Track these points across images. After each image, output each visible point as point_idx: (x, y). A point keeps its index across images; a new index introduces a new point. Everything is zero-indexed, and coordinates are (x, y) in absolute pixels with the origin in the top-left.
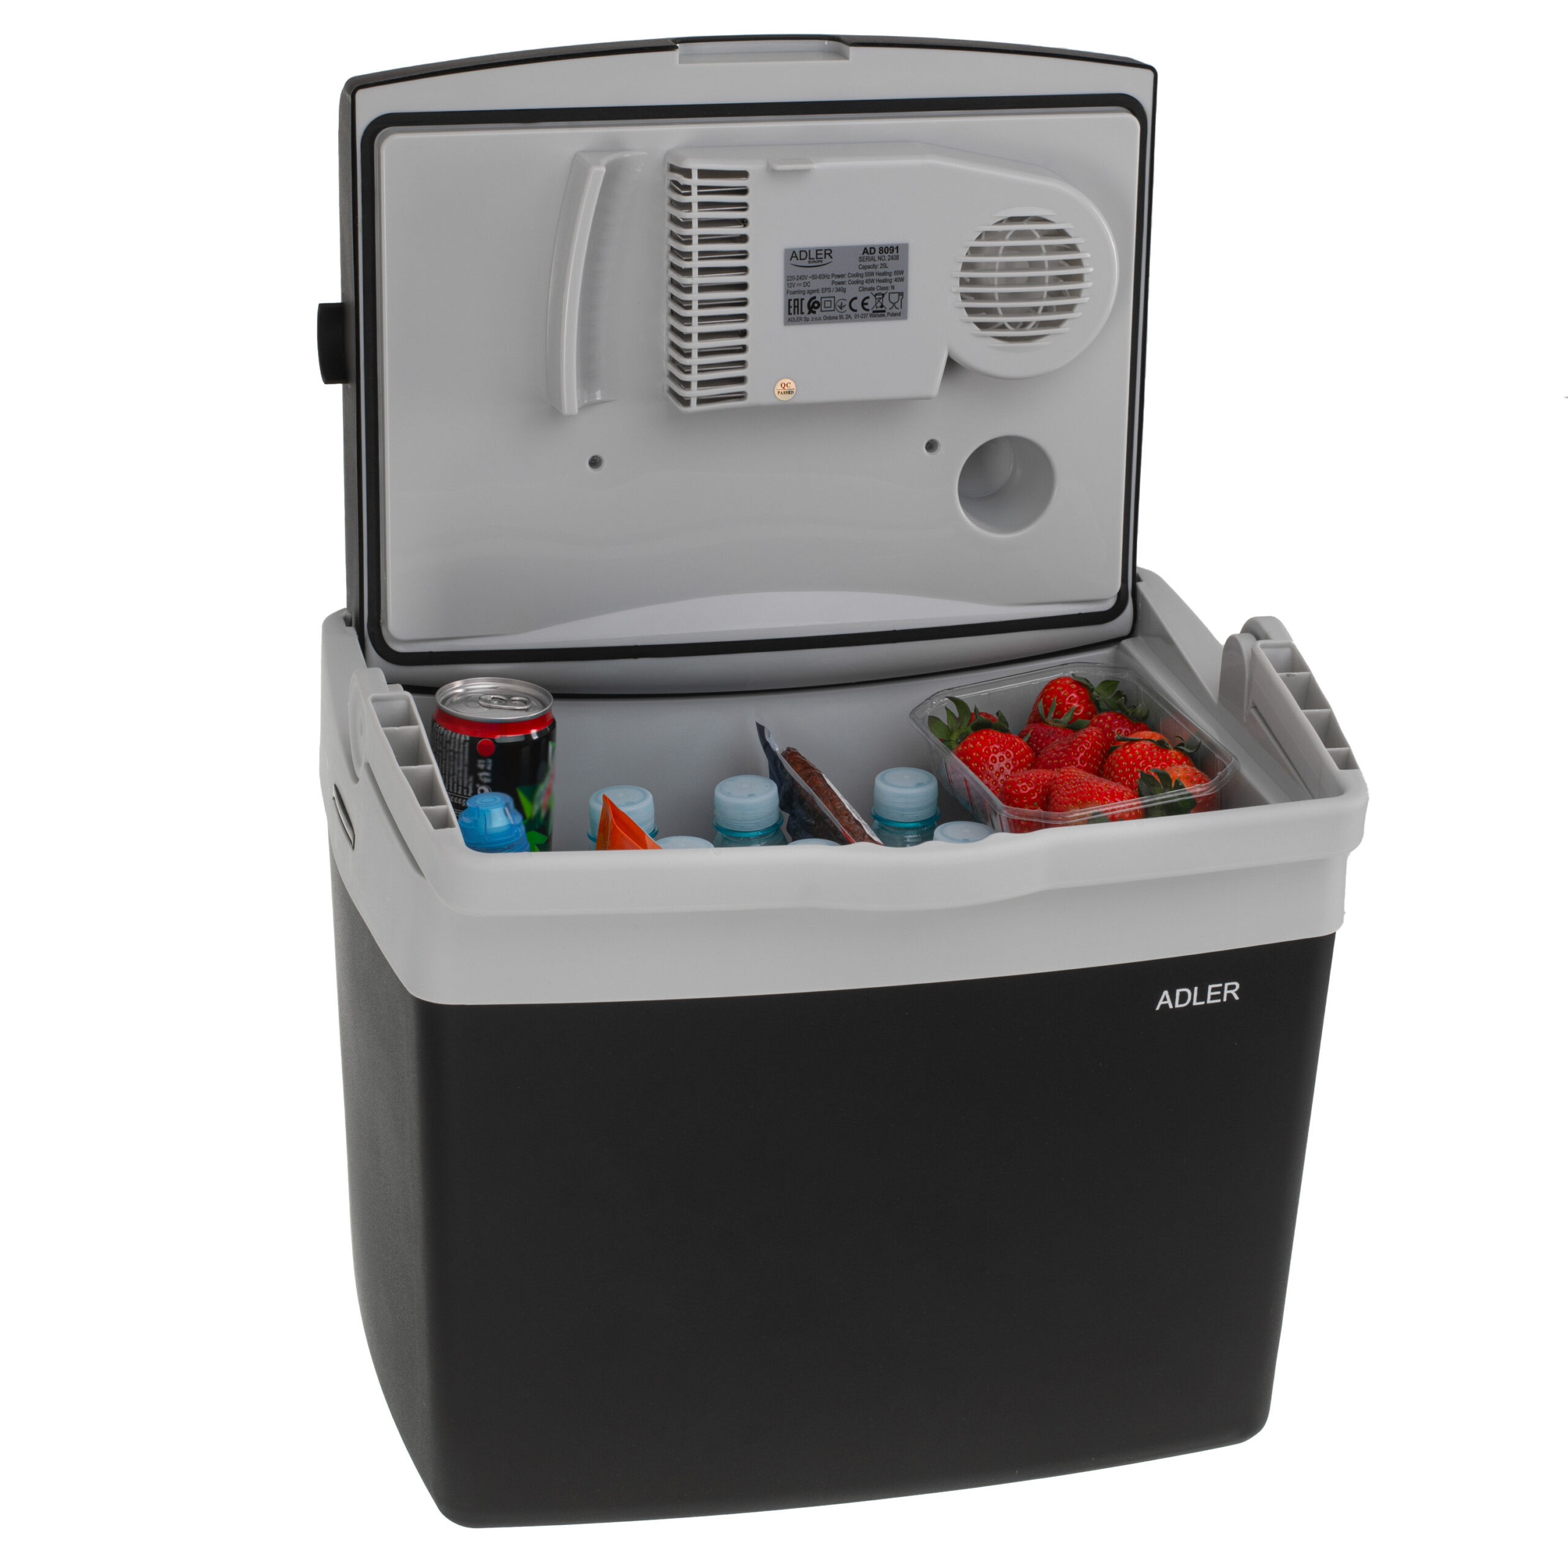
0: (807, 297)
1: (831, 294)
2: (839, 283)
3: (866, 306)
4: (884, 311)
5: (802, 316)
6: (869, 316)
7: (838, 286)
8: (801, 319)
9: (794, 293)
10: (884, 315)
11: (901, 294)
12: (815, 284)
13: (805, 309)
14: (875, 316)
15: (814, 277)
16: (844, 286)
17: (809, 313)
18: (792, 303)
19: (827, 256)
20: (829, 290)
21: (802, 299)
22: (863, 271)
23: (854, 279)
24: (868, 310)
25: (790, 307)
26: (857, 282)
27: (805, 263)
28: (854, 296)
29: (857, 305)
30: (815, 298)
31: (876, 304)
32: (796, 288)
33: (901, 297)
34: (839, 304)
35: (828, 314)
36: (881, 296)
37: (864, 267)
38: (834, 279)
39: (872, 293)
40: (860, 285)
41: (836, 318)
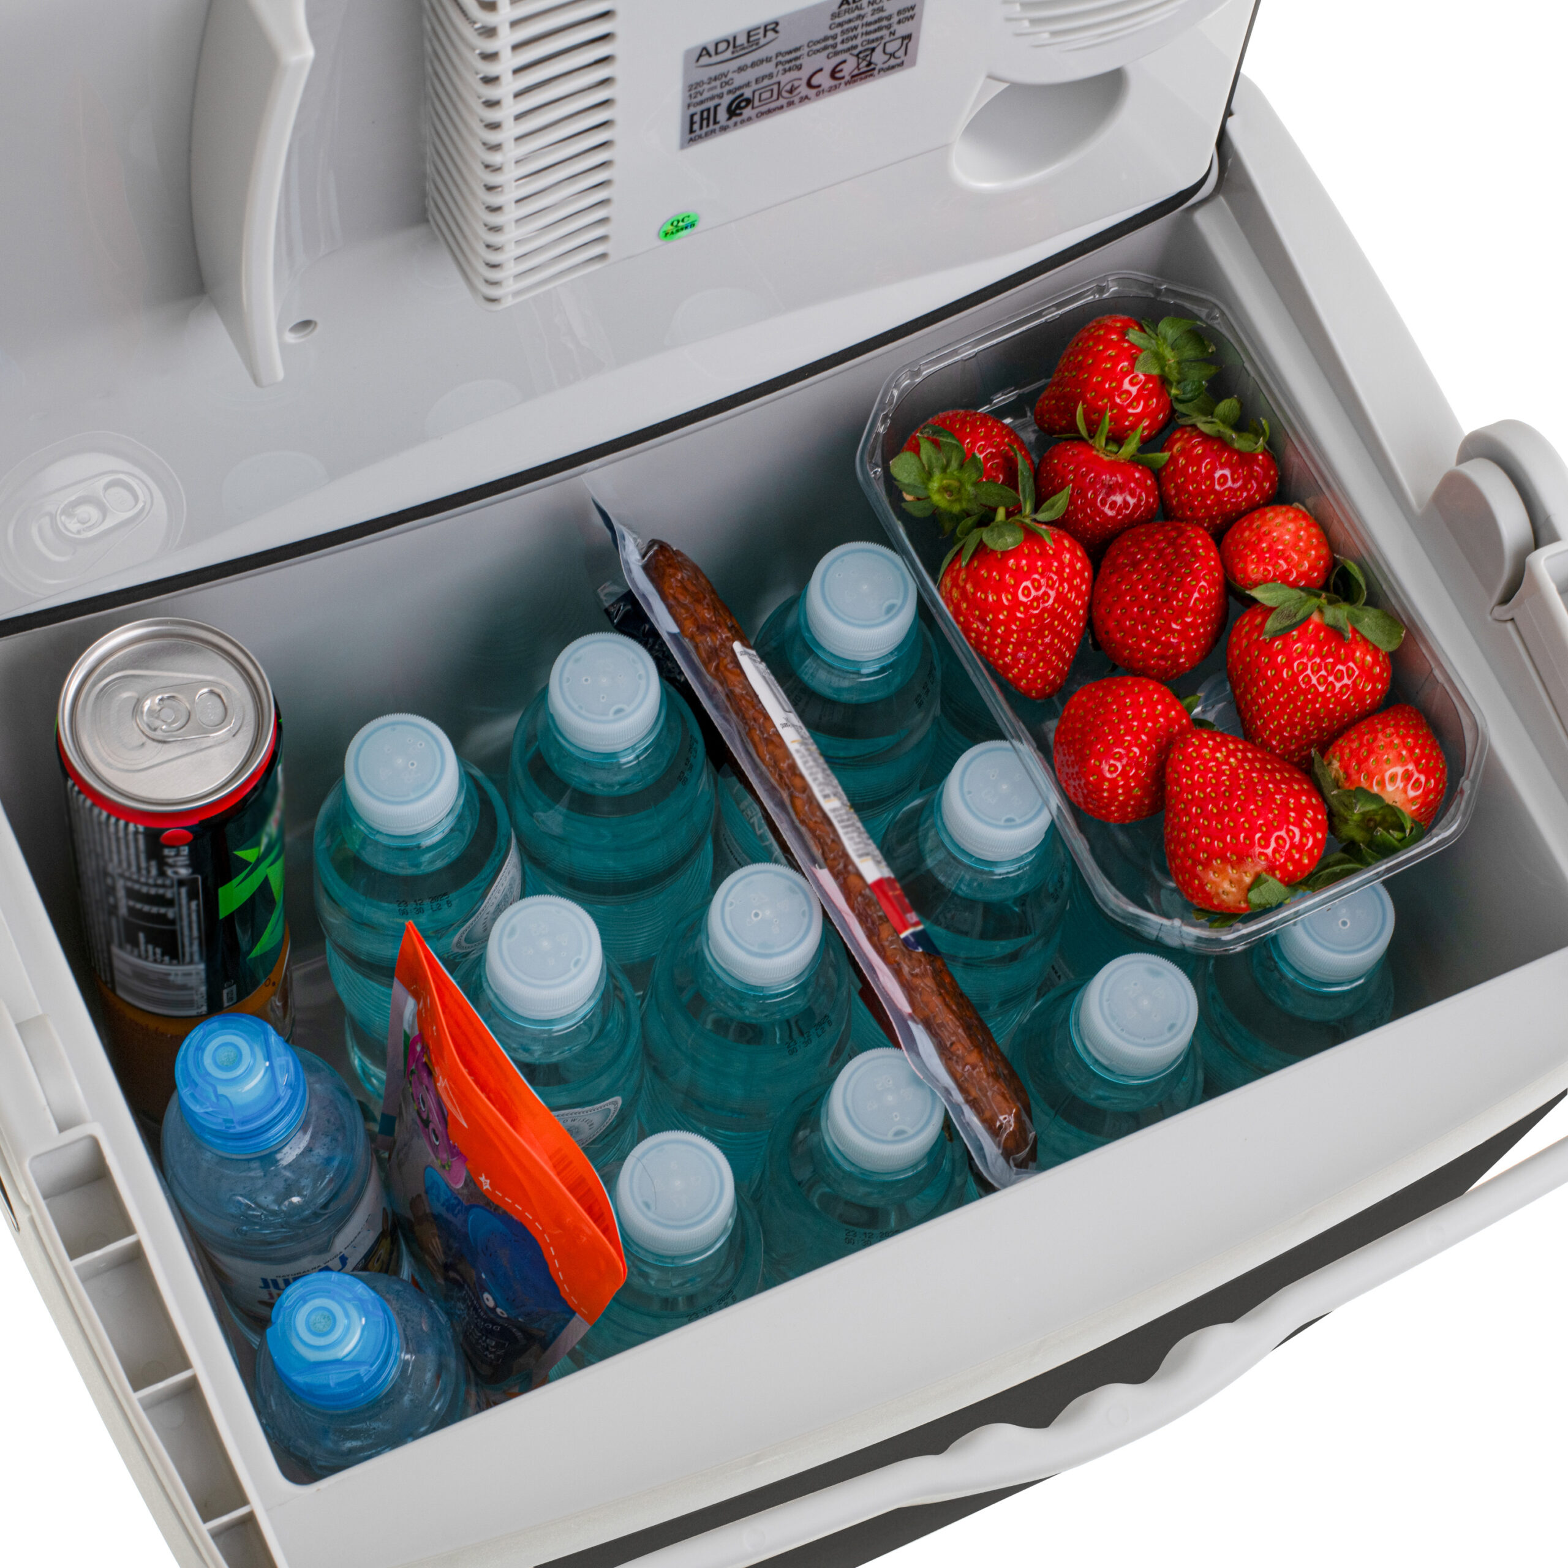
0: (727, 100)
1: (775, 80)
2: (790, 61)
3: (838, 75)
4: (874, 69)
5: (717, 127)
6: (843, 85)
7: (787, 66)
8: (714, 131)
9: (702, 102)
10: (871, 75)
11: (909, 37)
12: (739, 79)
13: (722, 115)
14: (855, 81)
15: (741, 69)
16: (798, 62)
17: (729, 119)
18: (697, 118)
19: (771, 35)
20: (771, 76)
21: (716, 107)
22: (838, 30)
23: (819, 46)
24: (843, 78)
25: (692, 123)
26: (825, 48)
27: (728, 54)
28: (818, 68)
29: (823, 79)
30: (742, 95)
31: (858, 65)
32: (706, 95)
33: (905, 42)
34: (788, 87)
35: (764, 109)
36: (868, 52)
37: (840, 25)
38: (780, 59)
39: (851, 54)
40: (830, 50)
41: (782, 107)
